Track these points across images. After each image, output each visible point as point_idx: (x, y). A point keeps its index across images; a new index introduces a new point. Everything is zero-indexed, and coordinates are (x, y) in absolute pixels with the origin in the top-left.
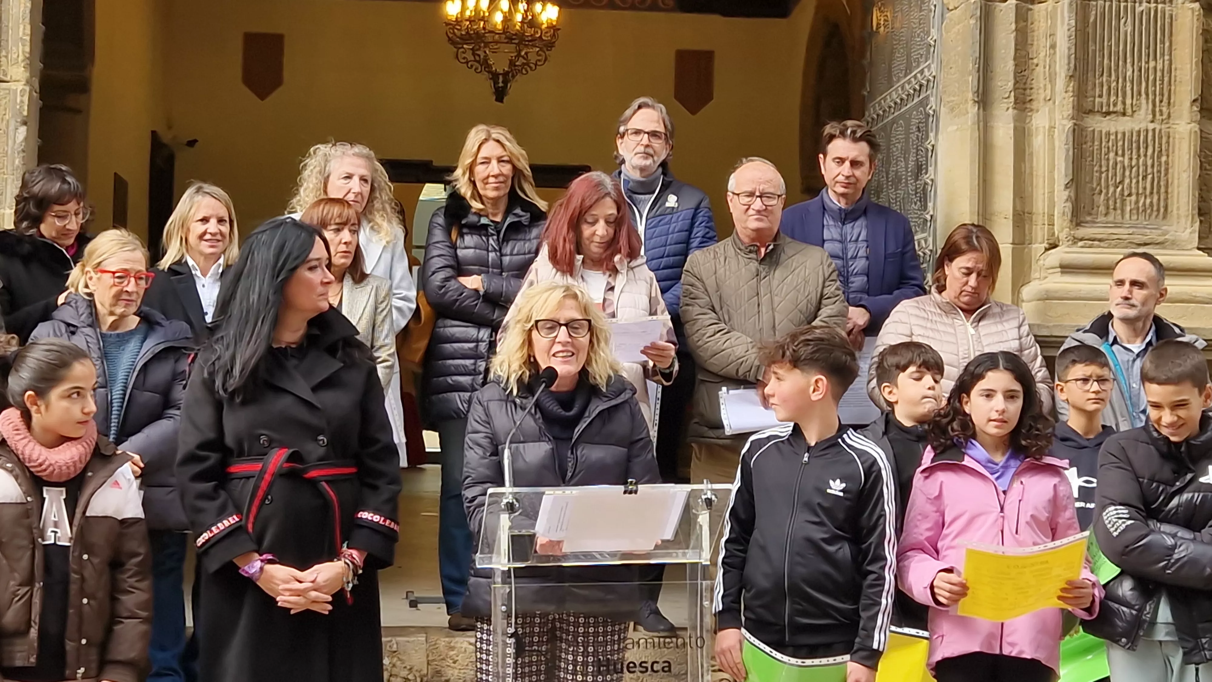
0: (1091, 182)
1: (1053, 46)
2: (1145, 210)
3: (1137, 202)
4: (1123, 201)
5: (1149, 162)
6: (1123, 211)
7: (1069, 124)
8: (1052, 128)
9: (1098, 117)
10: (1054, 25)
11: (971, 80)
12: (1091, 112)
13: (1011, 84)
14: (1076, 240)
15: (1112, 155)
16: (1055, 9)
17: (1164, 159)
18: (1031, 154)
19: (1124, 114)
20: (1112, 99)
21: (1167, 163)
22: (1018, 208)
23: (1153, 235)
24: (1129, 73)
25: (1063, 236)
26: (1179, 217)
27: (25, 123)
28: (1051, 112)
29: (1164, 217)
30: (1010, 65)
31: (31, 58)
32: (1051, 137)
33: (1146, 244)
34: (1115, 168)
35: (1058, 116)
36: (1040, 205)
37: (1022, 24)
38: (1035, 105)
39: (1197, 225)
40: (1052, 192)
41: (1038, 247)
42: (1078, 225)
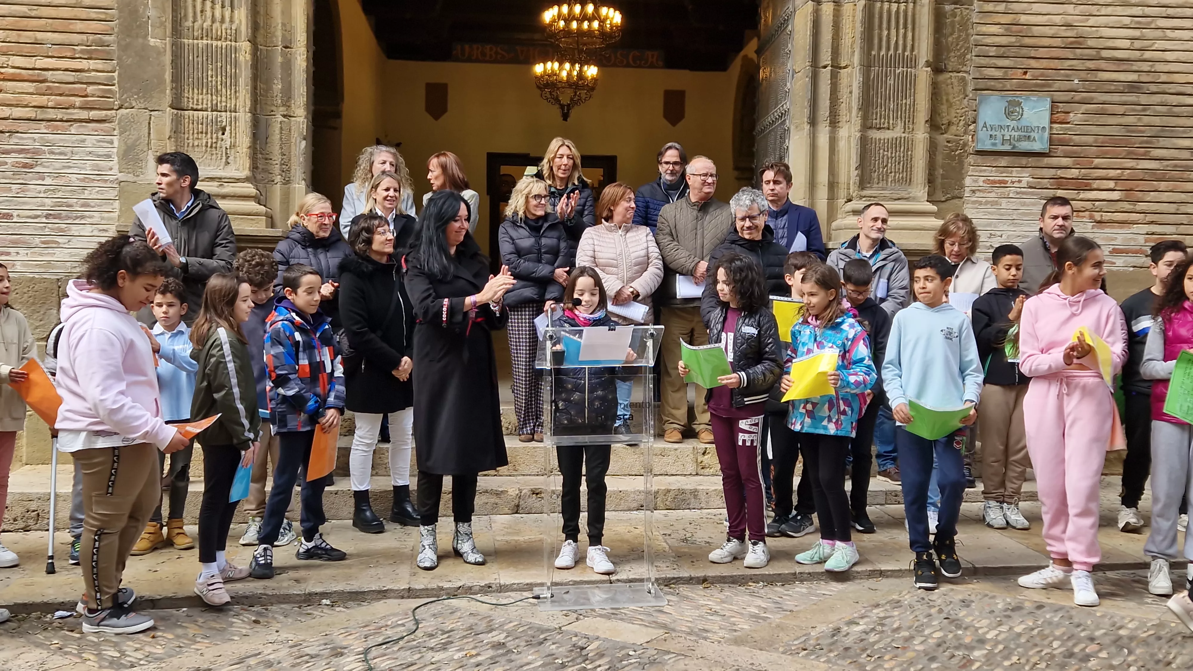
0: (870, 165)
1: (851, 92)
2: (899, 181)
3: (895, 176)
4: (887, 176)
5: (902, 155)
6: (887, 181)
7: (858, 135)
8: (850, 137)
9: (875, 131)
10: (851, 81)
11: (807, 112)
12: (871, 128)
13: (828, 113)
14: (861, 197)
15: (881, 151)
16: (852, 72)
17: (910, 153)
18: (838, 151)
19: (889, 129)
20: (883, 120)
21: (911, 155)
22: (831, 179)
23: (903, 194)
24: (892, 107)
25: (854, 195)
26: (917, 184)
27: (305, 139)
28: (849, 128)
29: (909, 185)
30: (828, 102)
31: (307, 104)
32: (849, 142)
33: (899, 199)
34: (883, 158)
35: (853, 130)
36: (842, 178)
37: (834, 80)
38: (840, 124)
39: (927, 188)
40: (849, 171)
41: (841, 201)
42: (863, 189)
